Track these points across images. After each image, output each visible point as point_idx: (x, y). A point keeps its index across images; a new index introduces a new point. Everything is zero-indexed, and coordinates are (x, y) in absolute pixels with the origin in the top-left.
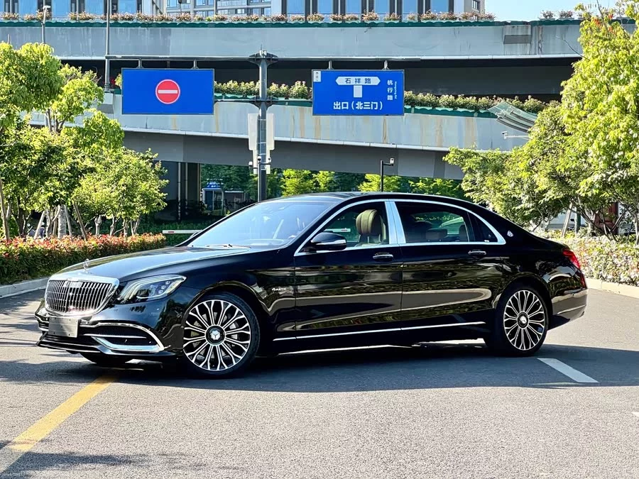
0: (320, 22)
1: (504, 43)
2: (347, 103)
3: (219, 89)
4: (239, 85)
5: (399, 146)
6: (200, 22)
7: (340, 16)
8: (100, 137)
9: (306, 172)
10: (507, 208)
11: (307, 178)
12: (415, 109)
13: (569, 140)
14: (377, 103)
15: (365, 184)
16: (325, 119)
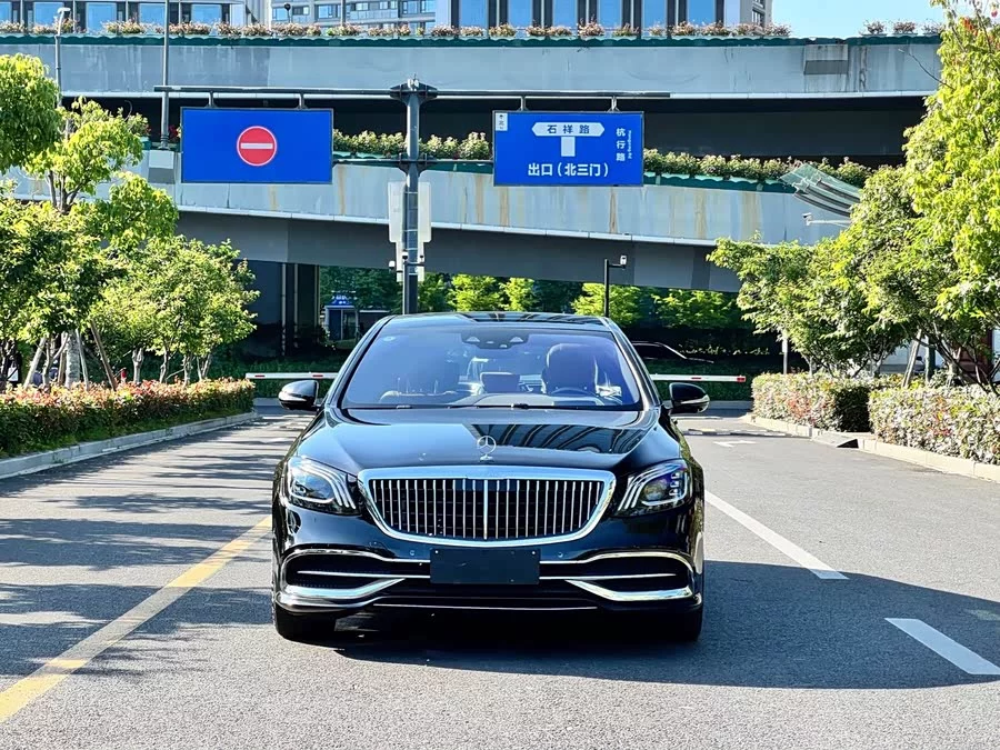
0: (510, 38)
1: (805, 73)
2: (551, 166)
3: (345, 144)
4: (378, 138)
5: (635, 238)
6: (316, 37)
7: (542, 30)
8: (137, 219)
9: (488, 279)
10: (812, 337)
11: (490, 289)
12: (663, 178)
13: (920, 224)
14: (599, 166)
15: (582, 299)
16: (516, 192)
